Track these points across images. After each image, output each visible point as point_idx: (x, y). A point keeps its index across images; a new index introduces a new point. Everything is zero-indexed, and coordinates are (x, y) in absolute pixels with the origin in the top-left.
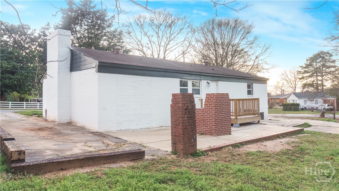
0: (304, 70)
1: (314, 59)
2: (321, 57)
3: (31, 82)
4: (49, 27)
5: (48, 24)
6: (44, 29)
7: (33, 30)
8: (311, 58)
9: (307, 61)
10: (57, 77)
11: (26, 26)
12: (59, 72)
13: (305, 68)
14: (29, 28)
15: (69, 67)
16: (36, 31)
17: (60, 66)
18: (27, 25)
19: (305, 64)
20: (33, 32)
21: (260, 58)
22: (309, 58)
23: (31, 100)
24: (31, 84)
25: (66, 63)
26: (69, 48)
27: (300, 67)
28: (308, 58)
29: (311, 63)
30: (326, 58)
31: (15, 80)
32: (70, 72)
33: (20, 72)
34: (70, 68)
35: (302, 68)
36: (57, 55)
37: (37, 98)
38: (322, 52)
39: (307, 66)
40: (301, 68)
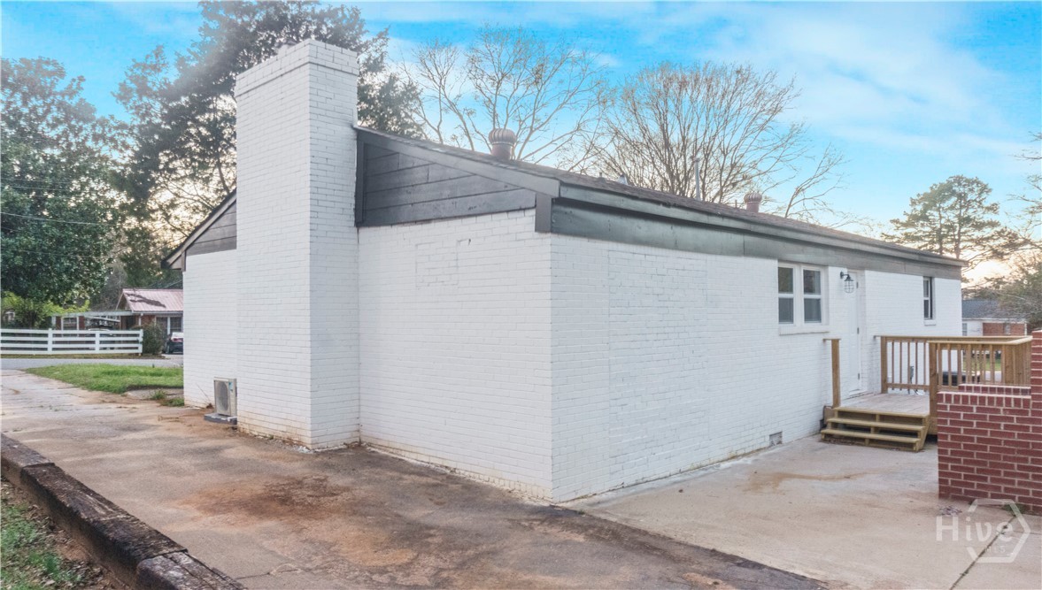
0: (904, 232)
1: (935, 198)
2: (954, 193)
3: (69, 258)
4: (162, 62)
5: (157, 49)
6: (145, 67)
7: (74, 80)
8: (926, 197)
9: (912, 205)
10: (308, 251)
11: (47, 63)
12: (314, 227)
13: (906, 225)
14: (61, 73)
15: (353, 207)
16: (83, 84)
17: (321, 203)
18: (53, 61)
19: (905, 214)
20: (74, 87)
21: (809, 193)
22: (919, 195)
23: (58, 319)
24: (72, 267)
25: (340, 187)
26: (352, 127)
27: (893, 221)
28: (915, 197)
29: (925, 211)
30: (971, 197)
31: (16, 253)
32: (355, 229)
33: (32, 225)
34: (356, 210)
35: (898, 225)
36: (309, 153)
37: (79, 314)
38: (958, 180)
39: (914, 219)
40: (893, 226)
